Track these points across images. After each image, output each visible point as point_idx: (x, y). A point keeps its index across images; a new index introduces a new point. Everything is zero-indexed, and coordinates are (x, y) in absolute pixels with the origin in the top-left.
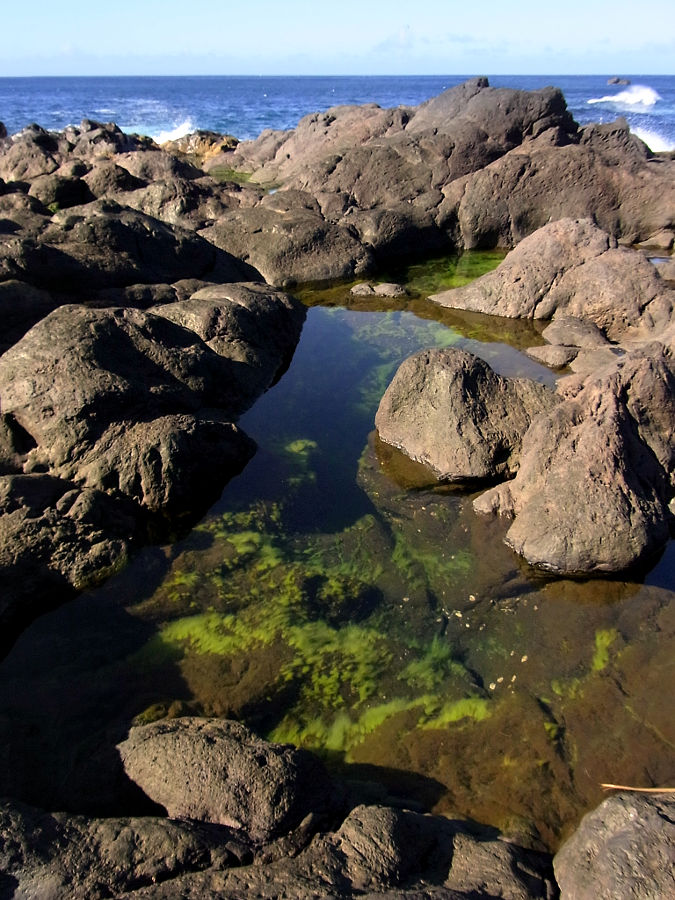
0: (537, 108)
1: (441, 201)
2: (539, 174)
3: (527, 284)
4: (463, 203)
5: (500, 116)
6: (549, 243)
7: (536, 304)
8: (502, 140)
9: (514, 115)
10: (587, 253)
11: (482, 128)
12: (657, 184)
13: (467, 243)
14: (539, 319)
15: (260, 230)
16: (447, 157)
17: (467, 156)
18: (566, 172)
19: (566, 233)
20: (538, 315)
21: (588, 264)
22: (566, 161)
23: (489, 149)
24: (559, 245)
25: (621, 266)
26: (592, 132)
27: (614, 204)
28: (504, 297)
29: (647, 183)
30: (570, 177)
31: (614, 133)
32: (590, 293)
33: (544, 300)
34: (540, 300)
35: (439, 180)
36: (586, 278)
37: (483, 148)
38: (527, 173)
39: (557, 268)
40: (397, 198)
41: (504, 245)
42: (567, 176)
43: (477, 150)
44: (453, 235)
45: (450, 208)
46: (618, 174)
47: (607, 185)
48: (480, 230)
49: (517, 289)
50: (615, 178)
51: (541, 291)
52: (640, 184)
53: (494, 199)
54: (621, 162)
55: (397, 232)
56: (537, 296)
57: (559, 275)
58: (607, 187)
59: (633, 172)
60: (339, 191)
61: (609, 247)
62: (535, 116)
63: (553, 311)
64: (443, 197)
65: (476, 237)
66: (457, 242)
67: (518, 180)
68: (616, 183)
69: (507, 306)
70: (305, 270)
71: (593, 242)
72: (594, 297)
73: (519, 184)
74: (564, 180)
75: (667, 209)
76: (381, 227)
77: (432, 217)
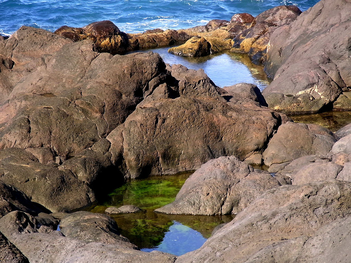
0: (149, 71)
1: (110, 147)
2: (167, 121)
3: (214, 196)
4: (126, 147)
5: (126, 79)
6: (218, 172)
7: (221, 206)
8: (132, 97)
9: (135, 77)
10: (240, 175)
11: (117, 88)
12: (243, 120)
13: (133, 175)
14: (225, 215)
15: (28, 180)
16: (102, 113)
17: (114, 111)
18: (184, 118)
19: (225, 166)
20: (224, 212)
21: (243, 182)
22: (182, 110)
23: (125, 104)
24: (224, 173)
25: (260, 181)
26: (185, 83)
27: (218, 137)
28: (203, 204)
29: (236, 120)
30: (187, 121)
31: (199, 82)
32: (249, 197)
33: (225, 204)
34: (223, 204)
35: (102, 131)
36: (244, 190)
37: (122, 104)
38: (160, 121)
39: (227, 186)
40: (82, 147)
41: (157, 173)
42: (185, 120)
43: (119, 106)
44: (123, 170)
45: (118, 151)
46: (217, 116)
47: (212, 124)
48: (142, 165)
49: (209, 199)
50: (215, 119)
51: (222, 199)
52: (232, 122)
53: (145, 142)
54: (214, 106)
55: (97, 172)
56: (221, 202)
57: (229, 189)
58: (212, 126)
59: (224, 113)
60: (42, 146)
61: (250, 171)
62: (149, 77)
63: (232, 210)
64: (110, 143)
65: (139, 170)
66: (125, 174)
67: (156, 127)
68: (217, 123)
69: (206, 210)
70: (68, 203)
71: (241, 169)
72: (252, 199)
73: (157, 130)
74: (184, 124)
75: (254, 138)
76: (88, 170)
77: (109, 158)
